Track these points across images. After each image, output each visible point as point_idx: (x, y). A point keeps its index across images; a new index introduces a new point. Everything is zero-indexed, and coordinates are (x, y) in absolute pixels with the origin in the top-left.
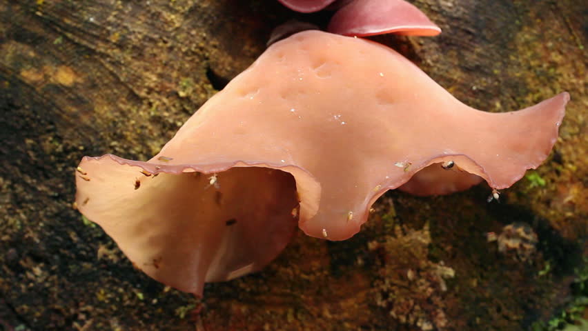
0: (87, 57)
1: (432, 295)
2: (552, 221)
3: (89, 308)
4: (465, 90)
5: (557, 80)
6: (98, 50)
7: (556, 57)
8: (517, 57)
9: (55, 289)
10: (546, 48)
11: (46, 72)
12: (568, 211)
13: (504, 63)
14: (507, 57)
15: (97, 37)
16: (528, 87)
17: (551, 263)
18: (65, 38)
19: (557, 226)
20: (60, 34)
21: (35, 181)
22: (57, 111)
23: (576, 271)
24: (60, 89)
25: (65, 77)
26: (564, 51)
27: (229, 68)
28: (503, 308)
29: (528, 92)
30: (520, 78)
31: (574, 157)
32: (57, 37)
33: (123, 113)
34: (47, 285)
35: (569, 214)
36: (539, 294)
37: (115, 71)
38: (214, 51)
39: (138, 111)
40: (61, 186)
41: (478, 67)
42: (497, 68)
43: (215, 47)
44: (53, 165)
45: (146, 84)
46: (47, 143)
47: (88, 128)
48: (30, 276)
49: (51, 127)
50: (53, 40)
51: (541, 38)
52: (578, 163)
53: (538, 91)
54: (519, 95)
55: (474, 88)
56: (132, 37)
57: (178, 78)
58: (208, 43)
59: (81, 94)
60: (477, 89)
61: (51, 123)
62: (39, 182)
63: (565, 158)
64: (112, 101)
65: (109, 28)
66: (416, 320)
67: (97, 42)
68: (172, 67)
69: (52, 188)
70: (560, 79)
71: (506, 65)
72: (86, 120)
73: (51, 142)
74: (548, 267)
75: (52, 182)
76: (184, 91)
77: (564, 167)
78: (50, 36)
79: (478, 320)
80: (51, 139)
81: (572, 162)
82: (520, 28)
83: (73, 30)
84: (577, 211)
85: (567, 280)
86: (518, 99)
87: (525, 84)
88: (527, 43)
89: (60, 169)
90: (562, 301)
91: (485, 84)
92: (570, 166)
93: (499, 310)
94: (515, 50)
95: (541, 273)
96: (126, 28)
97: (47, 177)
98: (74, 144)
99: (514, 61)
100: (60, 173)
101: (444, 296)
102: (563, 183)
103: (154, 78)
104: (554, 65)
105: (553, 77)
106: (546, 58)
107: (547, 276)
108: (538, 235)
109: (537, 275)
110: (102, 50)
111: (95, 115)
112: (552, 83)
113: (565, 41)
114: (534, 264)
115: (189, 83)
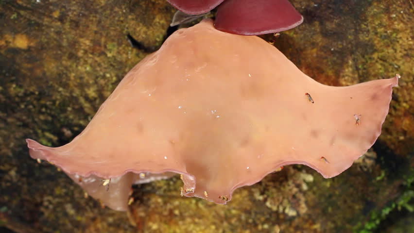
0: (37, 28)
1: (296, 193)
2: (388, 142)
3: (50, 198)
4: (325, 50)
5: (398, 42)
6: (44, 23)
7: (398, 26)
8: (367, 25)
9: (25, 187)
10: (390, 18)
11: (7, 39)
12: (401, 136)
13: (356, 30)
14: (359, 25)
15: (44, 14)
16: (375, 48)
17: (386, 172)
18: (19, 14)
19: (392, 147)
20: (15, 11)
21: (5, 115)
22: (17, 67)
23: (405, 177)
24: (17, 51)
25: (21, 42)
26: (405, 21)
27: (144, 36)
28: (349, 201)
29: (376, 51)
30: (369, 41)
31: (407, 98)
32: (14, 14)
33: (66, 68)
34: (20, 184)
35: (402, 138)
36: (377, 191)
37: (58, 38)
38: (133, 22)
39: (77, 66)
40: (24, 118)
41: (335, 33)
42: (350, 34)
43: (133, 19)
44: (18, 104)
45: (82, 48)
46: (12, 89)
47: (41, 79)
48: (7, 177)
49: (13, 78)
50: (10, 16)
51: (387, 11)
52: (410, 103)
53: (383, 51)
54: (367, 54)
55: (332, 49)
56: (70, 13)
57: (106, 42)
58: (127, 17)
59: (35, 54)
60: (334, 50)
61: (13, 75)
62: (9, 116)
63: (401, 99)
64: (58, 58)
65: (51, 7)
66: (284, 209)
67: (42, 17)
68: (101, 34)
69: (19, 119)
70: (401, 42)
71: (357, 32)
72: (38, 72)
73: (15, 88)
74: (383, 174)
75: (18, 115)
76: (110, 52)
77: (399, 105)
78: (8, 12)
79: (330, 209)
80: (14, 86)
81: (406, 102)
82: (370, 4)
83: (25, 9)
84: (408, 136)
85: (397, 183)
86: (366, 57)
87: (373, 46)
88: (374, 16)
89: (23, 106)
90: (393, 197)
91: (341, 47)
92: (404, 105)
93: (345, 202)
94: (366, 20)
95: (378, 178)
96: (64, 7)
97: (14, 112)
98: (32, 89)
99: (364, 28)
100: (23, 109)
101: (304, 193)
102: (399, 117)
103: (88, 42)
104: (397, 31)
105: (394, 40)
106: (389, 26)
107: (382, 180)
108: (377, 153)
109: (375, 179)
110: (47, 23)
111: (45, 69)
112: (394, 45)
113: (405, 13)
114: (373, 172)
115: (114, 46)
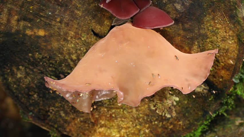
0: (49, 26)
1: (171, 106)
2: (215, 82)
3: (53, 108)
4: (184, 37)
5: (219, 34)
6: (52, 24)
7: (219, 26)
8: (204, 26)
9: (41, 102)
10: (215, 23)
11: (35, 31)
12: (221, 79)
13: (199, 28)
14: (200, 26)
15: (52, 20)
16: (208, 36)
17: (213, 96)
18: (41, 20)
19: (216, 84)
20: (39, 18)
21: (33, 67)
22: (39, 45)
23: (222, 98)
24: (39, 37)
25: (41, 33)
26: (222, 24)
27: (99, 30)
28: (196, 110)
29: (208, 38)
30: (205, 33)
31: (223, 61)
32: (38, 19)
33: (62, 45)
34: (39, 101)
35: (221, 80)
36: (209, 106)
37: (59, 31)
38: (94, 24)
39: (67, 44)
40: (42, 69)
41: (189, 30)
42: (196, 30)
43: (94, 22)
44: (39, 62)
45: (70, 36)
46: (36, 55)
47: (50, 50)
48: (33, 98)
49: (37, 50)
50: (37, 20)
51: (213, 19)
52: (224, 63)
53: (211, 38)
54: (204, 39)
55: (188, 37)
56: (65, 19)
57: (81, 33)
58: (91, 21)
59: (47, 39)
60: (189, 37)
61: (37, 49)
62: (34, 68)
63: (220, 61)
64: (58, 41)
65: (56, 16)
66: (165, 114)
67: (52, 21)
68: (79, 29)
69: (39, 70)
70: (220, 34)
71: (199, 29)
72: (49, 47)
73: (38, 55)
74: (212, 97)
75: (39, 68)
76: (83, 38)
77: (220, 64)
78: (36, 19)
79: (187, 114)
80: (37, 54)
81: (223, 62)
82: (205, 16)
83: (44, 17)
84: (224, 79)
85: (219, 101)
86: (204, 41)
87: (207, 36)
88: (207, 21)
89: (41, 64)
90: (217, 108)
91: (192, 36)
92: (222, 64)
93: (194, 110)
94: (203, 23)
95: (210, 99)
96: (62, 16)
97: (37, 66)
98: (46, 55)
99: (203, 27)
100: (41, 65)
101: (175, 106)
102: (219, 70)
103: (73, 33)
104: (218, 29)
105: (217, 33)
106: (215, 26)
107: (212, 100)
108: (209, 87)
109: (208, 100)
110: (54, 24)
111: (52, 46)
112: (217, 35)
113: (222, 20)
114: (207, 97)
115: (85, 35)
